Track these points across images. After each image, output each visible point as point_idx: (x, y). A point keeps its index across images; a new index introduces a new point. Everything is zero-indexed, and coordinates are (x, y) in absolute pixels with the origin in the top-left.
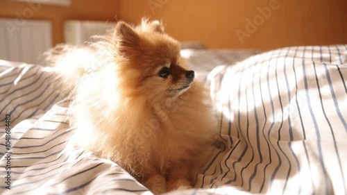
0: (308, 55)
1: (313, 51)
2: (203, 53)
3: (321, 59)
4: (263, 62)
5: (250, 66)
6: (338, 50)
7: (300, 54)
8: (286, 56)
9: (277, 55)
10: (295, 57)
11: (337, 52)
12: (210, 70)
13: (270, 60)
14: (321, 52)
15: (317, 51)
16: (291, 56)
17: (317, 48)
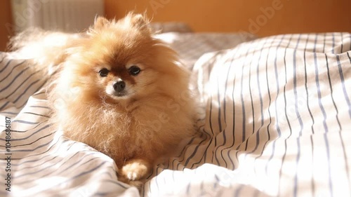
0: (302, 45)
1: (307, 40)
2: (188, 36)
3: (314, 51)
4: (254, 52)
5: (240, 56)
6: (333, 40)
7: (294, 44)
8: (279, 46)
9: (269, 45)
10: (287, 47)
11: (331, 42)
12: (197, 58)
13: (262, 49)
14: (316, 42)
15: (311, 41)
16: (283, 47)
17: (312, 37)
